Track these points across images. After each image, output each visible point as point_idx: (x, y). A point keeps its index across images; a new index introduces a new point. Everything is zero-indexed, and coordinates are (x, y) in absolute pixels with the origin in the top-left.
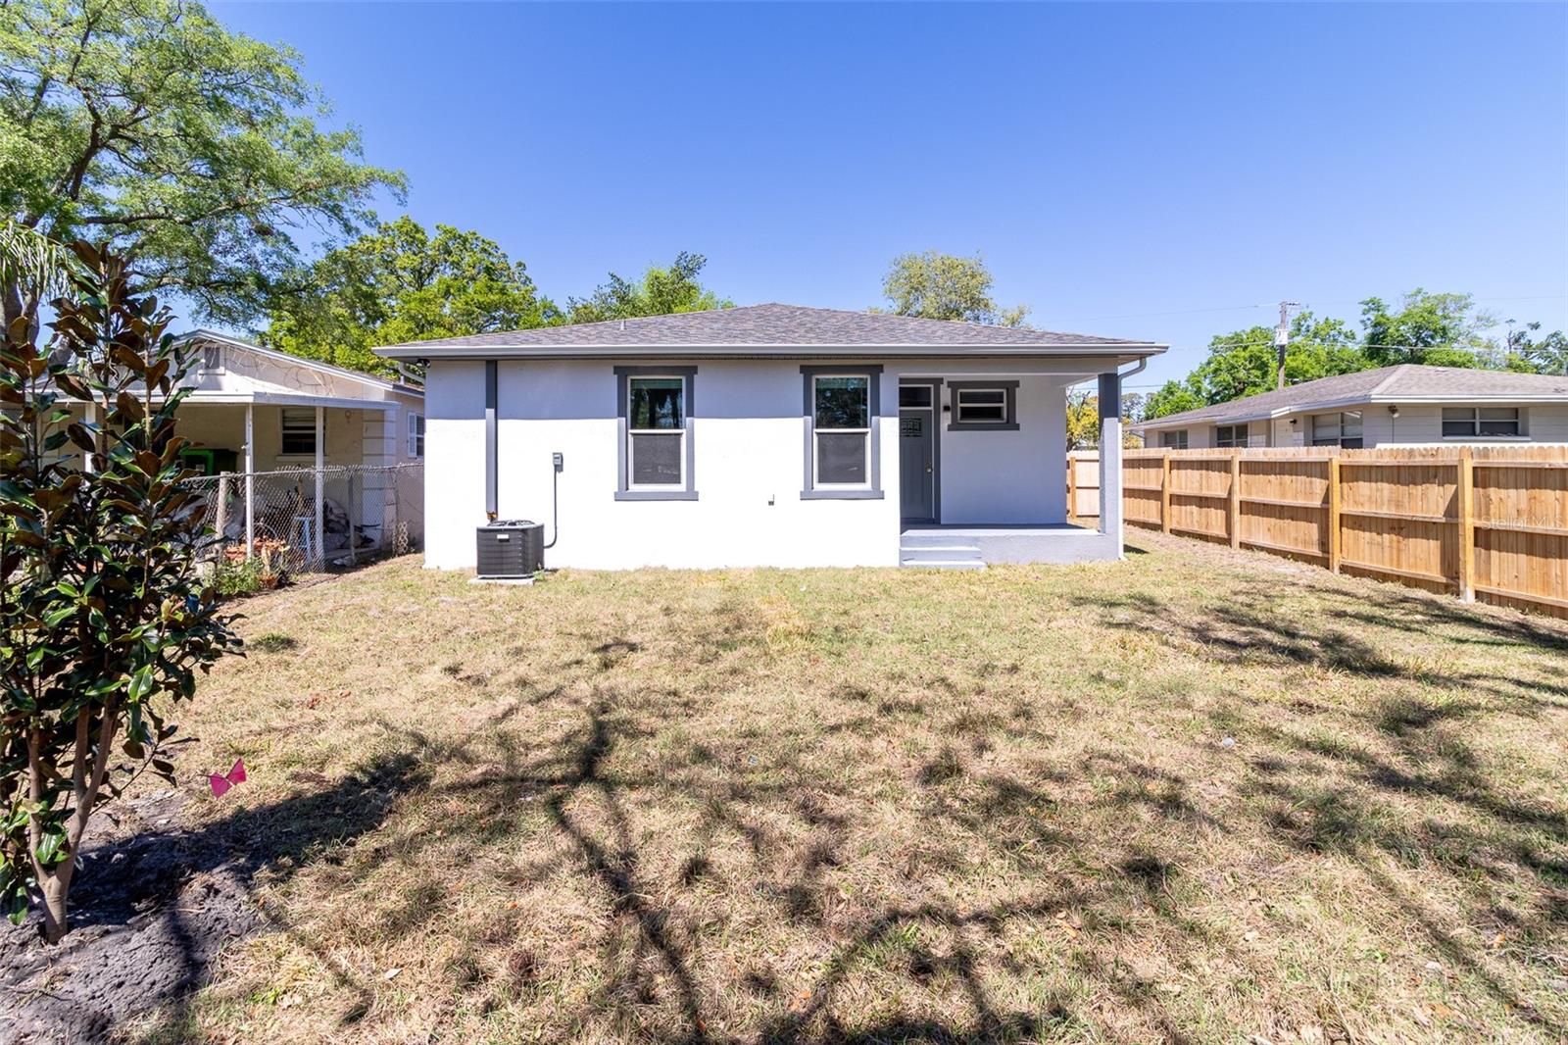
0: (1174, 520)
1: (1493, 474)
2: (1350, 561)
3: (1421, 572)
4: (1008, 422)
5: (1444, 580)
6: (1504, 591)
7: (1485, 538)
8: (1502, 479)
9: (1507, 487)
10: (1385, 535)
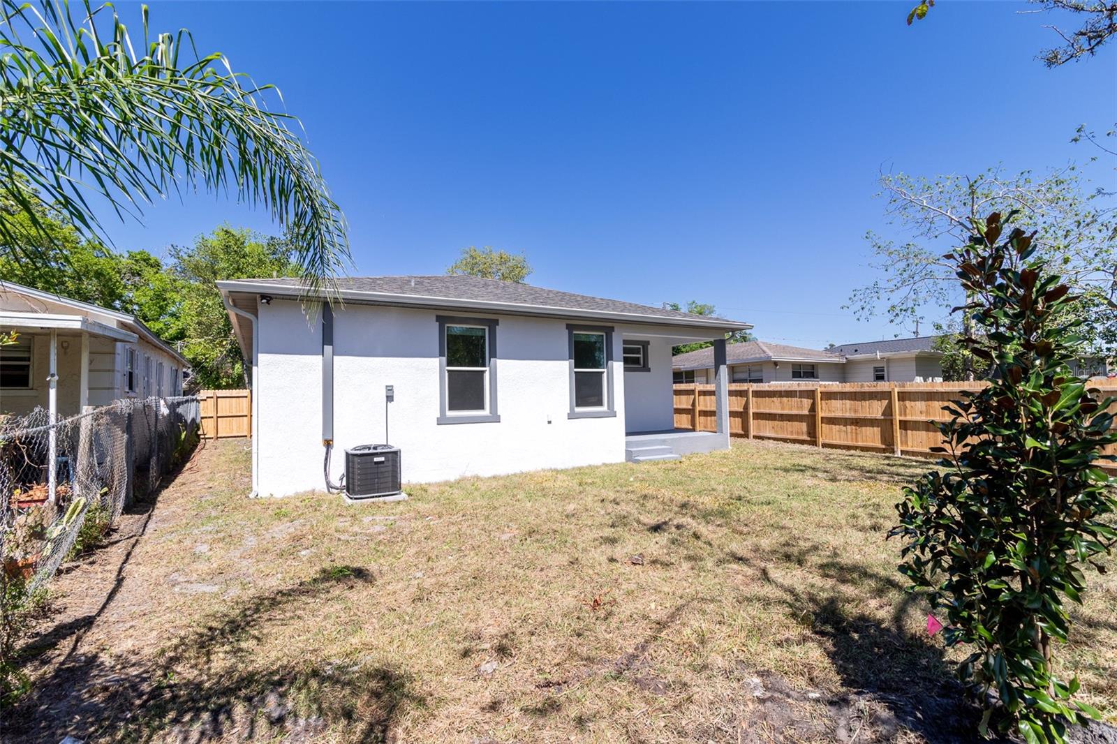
0: (702, 425)
1: (907, 395)
2: (827, 441)
3: (870, 444)
4: (644, 366)
5: (884, 447)
6: (916, 449)
7: (905, 425)
8: (912, 398)
9: (914, 401)
10: (848, 427)
